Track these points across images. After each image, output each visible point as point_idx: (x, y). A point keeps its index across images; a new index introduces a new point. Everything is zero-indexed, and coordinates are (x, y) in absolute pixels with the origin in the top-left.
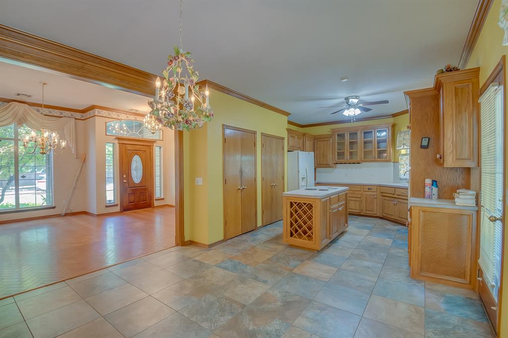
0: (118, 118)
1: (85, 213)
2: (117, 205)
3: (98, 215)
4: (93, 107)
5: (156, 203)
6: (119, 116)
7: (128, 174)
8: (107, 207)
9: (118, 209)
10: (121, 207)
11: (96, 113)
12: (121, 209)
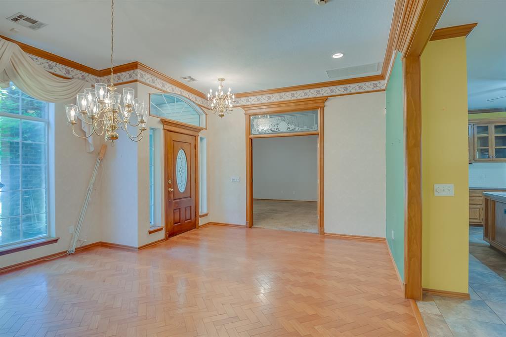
0: (163, 89)
1: (103, 245)
2: (161, 229)
3: (140, 248)
4: (134, 66)
5: (201, 222)
6: (164, 86)
7: (174, 179)
8: (150, 232)
9: (162, 235)
10: (166, 232)
11: (138, 78)
12: (166, 235)
